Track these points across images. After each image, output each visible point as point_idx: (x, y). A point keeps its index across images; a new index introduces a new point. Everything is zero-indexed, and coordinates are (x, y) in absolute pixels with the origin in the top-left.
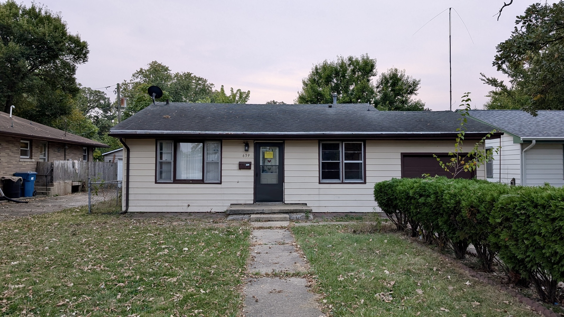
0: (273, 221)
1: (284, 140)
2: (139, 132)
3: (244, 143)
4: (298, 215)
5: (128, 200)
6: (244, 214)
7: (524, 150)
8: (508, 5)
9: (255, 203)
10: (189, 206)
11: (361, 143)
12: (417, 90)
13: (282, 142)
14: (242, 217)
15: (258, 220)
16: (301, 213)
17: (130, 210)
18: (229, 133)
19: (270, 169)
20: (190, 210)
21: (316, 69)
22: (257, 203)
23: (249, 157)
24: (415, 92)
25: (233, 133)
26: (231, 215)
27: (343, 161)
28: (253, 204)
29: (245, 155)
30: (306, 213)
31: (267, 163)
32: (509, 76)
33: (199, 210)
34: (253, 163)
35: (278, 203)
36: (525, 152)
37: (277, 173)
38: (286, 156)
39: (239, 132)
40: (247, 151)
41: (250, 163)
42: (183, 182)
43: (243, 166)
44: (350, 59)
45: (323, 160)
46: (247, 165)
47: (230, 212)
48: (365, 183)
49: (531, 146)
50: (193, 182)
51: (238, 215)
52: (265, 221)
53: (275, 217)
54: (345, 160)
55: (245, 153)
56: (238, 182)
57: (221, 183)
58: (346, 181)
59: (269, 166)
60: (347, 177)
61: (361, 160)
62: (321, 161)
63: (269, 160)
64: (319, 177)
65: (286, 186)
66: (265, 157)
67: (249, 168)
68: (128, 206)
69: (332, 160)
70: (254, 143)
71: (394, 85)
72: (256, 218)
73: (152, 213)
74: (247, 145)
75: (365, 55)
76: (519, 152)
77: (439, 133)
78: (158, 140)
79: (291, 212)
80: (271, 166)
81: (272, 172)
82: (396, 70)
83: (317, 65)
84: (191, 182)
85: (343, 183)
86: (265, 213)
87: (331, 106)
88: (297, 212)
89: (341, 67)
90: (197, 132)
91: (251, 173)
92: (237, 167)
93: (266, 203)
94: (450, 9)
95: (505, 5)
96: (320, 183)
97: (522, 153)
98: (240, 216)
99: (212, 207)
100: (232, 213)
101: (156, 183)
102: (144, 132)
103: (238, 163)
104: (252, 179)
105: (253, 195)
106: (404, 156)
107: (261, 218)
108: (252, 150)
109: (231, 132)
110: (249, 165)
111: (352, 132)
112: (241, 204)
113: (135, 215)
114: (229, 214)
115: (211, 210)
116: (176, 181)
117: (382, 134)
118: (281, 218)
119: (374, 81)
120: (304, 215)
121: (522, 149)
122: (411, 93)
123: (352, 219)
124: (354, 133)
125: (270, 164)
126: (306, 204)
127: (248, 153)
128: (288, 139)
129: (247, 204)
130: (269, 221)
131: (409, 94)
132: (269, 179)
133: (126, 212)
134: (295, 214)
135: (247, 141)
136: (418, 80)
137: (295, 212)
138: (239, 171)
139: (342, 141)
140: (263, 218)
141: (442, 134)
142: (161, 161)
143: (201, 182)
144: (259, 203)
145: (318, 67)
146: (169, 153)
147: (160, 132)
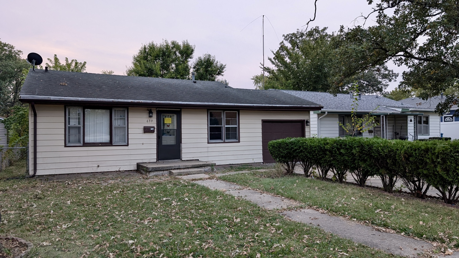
0: (192, 174)
1: (181, 109)
2: (52, 98)
3: (148, 110)
4: (205, 168)
5: (36, 164)
6: (164, 170)
7: (320, 118)
8: (312, 21)
9: (158, 162)
10: (98, 166)
11: (236, 113)
12: (223, 72)
13: (180, 110)
14: (162, 173)
15: (180, 174)
16: (207, 167)
17: (39, 173)
18: (140, 101)
19: (169, 132)
20: (99, 170)
21: (145, 48)
22: (159, 161)
23: (153, 123)
24: (222, 74)
25: (143, 101)
26: (152, 172)
27: (224, 126)
28: (156, 162)
29: (149, 121)
30: (212, 166)
31: (166, 127)
32: (275, 66)
33: (108, 170)
34: (156, 127)
35: (176, 160)
36: (320, 119)
37: (175, 136)
38: (183, 121)
39: (148, 101)
40: (150, 117)
41: (154, 127)
42: (92, 145)
43: (147, 130)
44: (173, 43)
45: (210, 125)
46: (151, 129)
47: (152, 170)
48: (239, 142)
49: (324, 115)
50: (102, 145)
51: (158, 172)
52: (187, 175)
53: (193, 171)
54: (226, 125)
55: (148, 119)
56: (143, 144)
57: (128, 145)
58: (226, 141)
59: (168, 130)
60: (228, 138)
61: (236, 125)
62: (209, 126)
63: (168, 125)
64: (208, 138)
65: (183, 146)
66: (165, 122)
67: (153, 132)
68: (36, 170)
69: (216, 125)
70: (157, 111)
71: (207, 67)
72: (178, 172)
73: (62, 175)
74: (150, 112)
75: (186, 41)
76: (316, 119)
77: (288, 106)
78: (67, 106)
79: (201, 167)
80: (169, 130)
81: (170, 135)
82: (209, 55)
83: (145, 45)
84: (100, 145)
85: (224, 142)
86: (181, 168)
87: (196, 82)
88: (205, 166)
89: (167, 48)
90: (110, 100)
91: (154, 136)
92: (141, 131)
93: (167, 161)
94: (263, 16)
95: (311, 21)
96: (208, 143)
97: (318, 120)
98: (161, 172)
99: (120, 167)
100: (154, 170)
101: (65, 146)
102: (58, 98)
103: (143, 127)
104: (155, 141)
105: (156, 155)
106: (264, 122)
107: (182, 172)
108: (155, 116)
109: (142, 101)
110: (153, 129)
111: (234, 104)
112: (146, 163)
113: (44, 177)
114: (151, 171)
115: (120, 169)
116: (86, 145)
117: (253, 106)
118: (197, 171)
119: (192, 62)
120: (210, 168)
121: (318, 118)
122: (219, 74)
123: (244, 169)
124: (236, 104)
125: (168, 128)
126: (198, 160)
127: (151, 119)
128: (186, 108)
129: (151, 162)
130: (189, 174)
131: (217, 75)
132: (168, 140)
133: (34, 176)
134: (203, 167)
135: (151, 108)
136: (224, 65)
137: (203, 166)
138: (144, 134)
139: (224, 110)
140: (184, 172)
141: (290, 107)
142: (69, 126)
143: (110, 144)
144: (161, 161)
145: (147, 47)
146: (76, 119)
147: (74, 99)
